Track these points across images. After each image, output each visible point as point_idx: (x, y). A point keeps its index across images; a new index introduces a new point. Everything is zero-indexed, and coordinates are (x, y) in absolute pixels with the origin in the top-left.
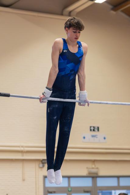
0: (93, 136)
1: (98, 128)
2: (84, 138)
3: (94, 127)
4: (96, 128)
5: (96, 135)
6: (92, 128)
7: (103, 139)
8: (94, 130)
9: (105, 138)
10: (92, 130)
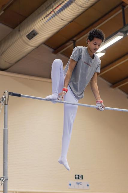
0: (78, 183)
1: (82, 176)
2: (70, 185)
3: (78, 175)
4: (80, 176)
5: (81, 183)
6: (77, 176)
7: (87, 186)
8: (78, 178)
9: (88, 185)
10: (77, 178)
